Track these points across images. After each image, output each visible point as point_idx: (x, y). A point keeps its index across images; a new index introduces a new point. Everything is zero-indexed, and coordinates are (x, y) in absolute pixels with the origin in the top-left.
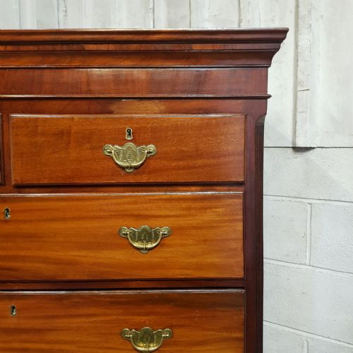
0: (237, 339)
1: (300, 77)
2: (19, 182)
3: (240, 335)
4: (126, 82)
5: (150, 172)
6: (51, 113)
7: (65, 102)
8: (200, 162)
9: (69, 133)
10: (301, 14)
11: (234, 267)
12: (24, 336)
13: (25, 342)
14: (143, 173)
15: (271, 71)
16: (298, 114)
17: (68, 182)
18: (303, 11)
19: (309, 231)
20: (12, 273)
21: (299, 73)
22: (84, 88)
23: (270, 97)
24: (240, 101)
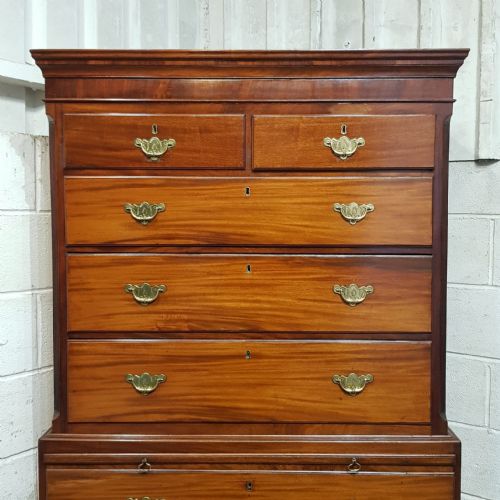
0: (426, 296)
1: (483, 86)
2: (259, 166)
3: (428, 292)
4: (343, 90)
5: (360, 160)
6: (283, 114)
7: (295, 105)
8: (399, 152)
9: (298, 129)
10: (484, 23)
11: (425, 237)
12: (257, 290)
13: (257, 294)
14: (354, 160)
15: (457, 81)
16: (481, 125)
17: (296, 166)
18: (486, 20)
19: (491, 249)
20: (251, 239)
21: (482, 83)
22: (310, 94)
23: (455, 101)
24: (431, 104)
